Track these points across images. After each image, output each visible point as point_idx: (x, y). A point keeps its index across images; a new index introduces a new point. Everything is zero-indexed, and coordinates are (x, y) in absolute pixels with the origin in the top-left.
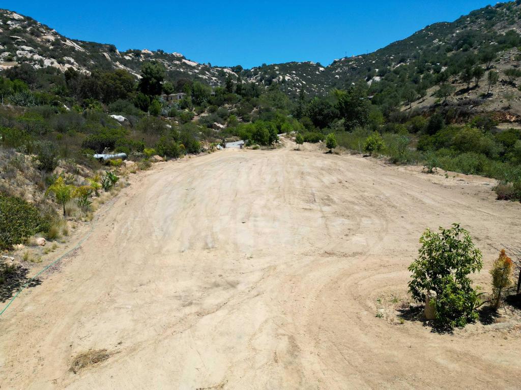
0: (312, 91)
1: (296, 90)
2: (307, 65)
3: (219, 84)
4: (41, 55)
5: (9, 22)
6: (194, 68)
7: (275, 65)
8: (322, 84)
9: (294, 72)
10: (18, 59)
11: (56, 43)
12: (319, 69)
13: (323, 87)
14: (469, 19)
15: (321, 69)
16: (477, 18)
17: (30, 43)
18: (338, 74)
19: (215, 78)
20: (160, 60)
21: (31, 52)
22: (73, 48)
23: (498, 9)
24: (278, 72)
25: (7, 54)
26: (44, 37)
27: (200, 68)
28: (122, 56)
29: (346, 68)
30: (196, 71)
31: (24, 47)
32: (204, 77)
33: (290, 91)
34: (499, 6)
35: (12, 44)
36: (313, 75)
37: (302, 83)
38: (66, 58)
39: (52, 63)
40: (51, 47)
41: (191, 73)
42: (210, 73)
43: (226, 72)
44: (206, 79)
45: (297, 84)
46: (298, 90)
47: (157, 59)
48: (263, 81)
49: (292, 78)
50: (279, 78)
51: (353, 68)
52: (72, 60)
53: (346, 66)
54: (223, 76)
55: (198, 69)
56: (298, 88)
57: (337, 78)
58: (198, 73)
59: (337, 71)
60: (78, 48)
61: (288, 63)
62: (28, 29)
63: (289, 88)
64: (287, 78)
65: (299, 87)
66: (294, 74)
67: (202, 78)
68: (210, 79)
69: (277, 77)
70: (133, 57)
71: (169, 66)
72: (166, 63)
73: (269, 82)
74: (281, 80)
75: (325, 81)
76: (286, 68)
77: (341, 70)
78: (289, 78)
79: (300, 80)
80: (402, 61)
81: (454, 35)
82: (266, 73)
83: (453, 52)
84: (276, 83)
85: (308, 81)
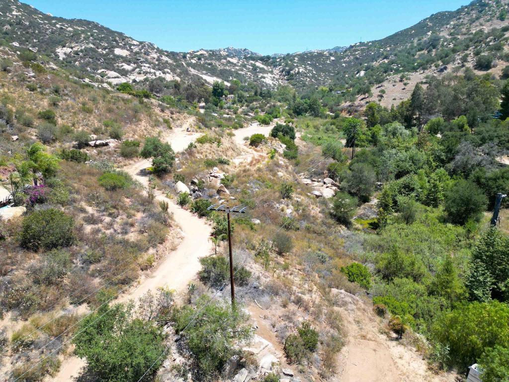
0: (319, 79)
1: (307, 80)
3: (252, 77)
4: (154, 69)
5: (132, 47)
6: (235, 65)
9: (309, 62)
10: (144, 73)
11: (158, 60)
12: (330, 58)
13: (329, 76)
15: (332, 58)
17: (146, 61)
18: (345, 62)
20: (214, 62)
21: (149, 67)
22: (167, 62)
24: (295, 64)
25: (138, 70)
26: (151, 55)
27: (239, 64)
29: (352, 57)
30: (237, 68)
31: (145, 64)
32: (243, 73)
33: (302, 81)
35: (138, 63)
36: (324, 64)
37: (312, 73)
38: (166, 70)
39: (160, 74)
40: (157, 63)
41: (233, 70)
42: (246, 69)
43: (258, 67)
44: (243, 74)
45: (308, 75)
46: (308, 80)
49: (306, 69)
50: (295, 70)
51: (357, 59)
52: (169, 71)
55: (238, 66)
56: (309, 77)
57: (343, 66)
58: (239, 70)
60: (170, 61)
62: (142, 51)
63: (301, 78)
64: (301, 70)
66: (308, 64)
67: (241, 74)
68: (246, 74)
71: (219, 65)
72: (217, 63)
74: (296, 72)
76: (303, 59)
77: (348, 58)
78: (303, 70)
79: (312, 71)
80: (386, 57)
81: (448, 26)
82: (287, 65)
83: (422, 52)
84: (293, 74)
85: (319, 70)
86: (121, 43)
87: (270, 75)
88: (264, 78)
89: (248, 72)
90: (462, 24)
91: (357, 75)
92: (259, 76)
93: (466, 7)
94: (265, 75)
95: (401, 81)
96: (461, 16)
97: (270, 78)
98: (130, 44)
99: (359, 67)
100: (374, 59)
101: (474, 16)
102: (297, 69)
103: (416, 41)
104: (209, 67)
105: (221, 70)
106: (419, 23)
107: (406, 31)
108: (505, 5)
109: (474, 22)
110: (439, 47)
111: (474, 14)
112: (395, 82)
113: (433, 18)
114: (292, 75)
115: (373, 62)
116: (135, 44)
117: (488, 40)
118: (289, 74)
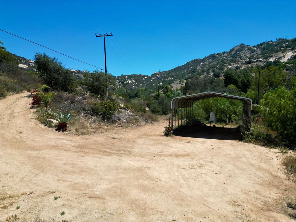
2: (140, 76)
5: (30, 64)
7: (126, 76)
8: (145, 84)
13: (144, 85)
14: (207, 58)
15: (146, 78)
16: (210, 58)
18: (152, 80)
20: (80, 75)
23: (217, 55)
24: (126, 79)
29: (155, 78)
33: (130, 87)
34: (218, 54)
36: (142, 80)
37: (136, 84)
49: (132, 81)
51: (158, 78)
53: (156, 77)
61: (132, 75)
64: (129, 82)
65: (134, 85)
66: (133, 80)
73: (123, 83)
76: (130, 77)
80: (172, 77)
81: (200, 65)
82: (122, 79)
83: (189, 74)
85: (139, 83)
86: (23, 61)
90: (206, 64)
91: (159, 84)
93: (207, 57)
95: (180, 83)
96: (205, 61)
98: (28, 62)
99: (159, 81)
100: (166, 77)
101: (211, 61)
102: (127, 81)
103: (186, 71)
106: (187, 63)
107: (181, 67)
108: (224, 57)
109: (211, 63)
110: (197, 72)
111: (211, 60)
112: (177, 83)
113: (193, 61)
114: (125, 84)
115: (166, 79)
116: (32, 62)
117: (217, 66)
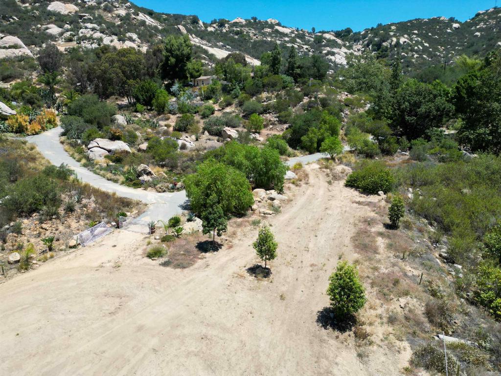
0: (436, 55)
1: (413, 55)
4: (103, 33)
6: (286, 35)
9: (416, 32)
11: (126, 18)
12: (452, 26)
17: (95, 19)
19: (307, 47)
21: (93, 29)
25: (69, 34)
26: (116, 12)
27: (294, 35)
28: (206, 27)
30: (287, 39)
32: (294, 46)
35: (79, 23)
38: (128, 35)
40: (119, 23)
41: (279, 42)
42: (303, 41)
45: (416, 48)
46: (416, 56)
47: (242, 29)
48: (370, 47)
50: (392, 41)
52: (135, 37)
54: (319, 42)
55: (290, 37)
56: (416, 52)
57: (477, 36)
58: (288, 42)
59: (478, 27)
60: (150, 21)
63: (403, 54)
68: (300, 47)
69: (388, 39)
70: (217, 27)
71: (255, 35)
74: (393, 44)
75: (458, 42)
78: (406, 40)
79: (422, 42)
84: (387, 47)
87: (344, 50)
88: (333, 54)
89: (306, 45)
92: (324, 52)
94: (335, 50)
97: (345, 55)
104: (236, 37)
105: (255, 41)
118: (378, 49)
